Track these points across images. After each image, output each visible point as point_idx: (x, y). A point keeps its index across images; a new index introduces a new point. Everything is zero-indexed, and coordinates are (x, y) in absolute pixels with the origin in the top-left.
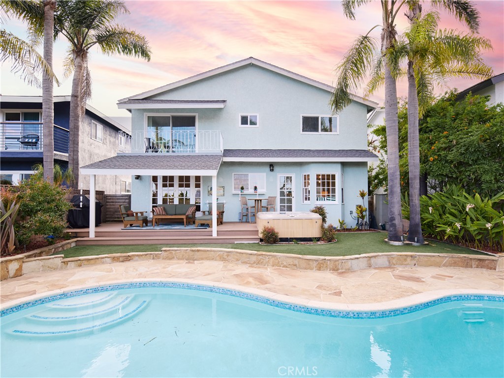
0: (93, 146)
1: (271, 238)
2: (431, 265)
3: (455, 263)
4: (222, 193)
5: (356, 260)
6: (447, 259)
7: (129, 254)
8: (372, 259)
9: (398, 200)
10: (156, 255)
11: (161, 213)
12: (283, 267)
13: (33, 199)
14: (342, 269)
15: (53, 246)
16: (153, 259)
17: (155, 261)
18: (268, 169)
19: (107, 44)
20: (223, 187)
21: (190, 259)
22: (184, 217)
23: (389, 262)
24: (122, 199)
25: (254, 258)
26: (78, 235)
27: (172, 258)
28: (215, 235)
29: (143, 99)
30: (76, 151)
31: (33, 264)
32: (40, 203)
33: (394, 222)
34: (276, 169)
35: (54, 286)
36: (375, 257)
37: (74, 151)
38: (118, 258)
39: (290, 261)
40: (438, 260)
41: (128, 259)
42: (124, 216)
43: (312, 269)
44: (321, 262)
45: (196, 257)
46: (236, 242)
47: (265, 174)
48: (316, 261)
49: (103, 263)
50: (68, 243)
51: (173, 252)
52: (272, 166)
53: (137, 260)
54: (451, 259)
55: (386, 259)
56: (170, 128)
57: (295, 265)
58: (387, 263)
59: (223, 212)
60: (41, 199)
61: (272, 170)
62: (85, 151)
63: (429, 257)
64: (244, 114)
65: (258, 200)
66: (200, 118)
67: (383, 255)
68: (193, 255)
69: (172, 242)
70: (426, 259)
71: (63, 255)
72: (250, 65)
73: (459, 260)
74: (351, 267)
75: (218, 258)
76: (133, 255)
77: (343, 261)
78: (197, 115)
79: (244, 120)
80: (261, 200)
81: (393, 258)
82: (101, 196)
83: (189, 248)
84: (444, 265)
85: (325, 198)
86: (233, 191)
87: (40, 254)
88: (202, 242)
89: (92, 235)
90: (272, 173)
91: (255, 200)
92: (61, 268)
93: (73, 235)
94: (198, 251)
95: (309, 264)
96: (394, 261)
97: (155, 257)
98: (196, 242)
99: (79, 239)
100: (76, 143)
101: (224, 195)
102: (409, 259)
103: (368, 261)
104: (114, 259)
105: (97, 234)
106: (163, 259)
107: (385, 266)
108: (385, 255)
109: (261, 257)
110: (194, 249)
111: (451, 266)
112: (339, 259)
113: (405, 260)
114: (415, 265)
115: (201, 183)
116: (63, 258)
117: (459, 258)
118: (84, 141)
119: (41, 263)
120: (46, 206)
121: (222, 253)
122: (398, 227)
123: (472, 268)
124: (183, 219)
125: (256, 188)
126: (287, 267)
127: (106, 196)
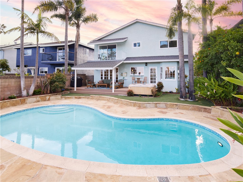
0: (85, 57)
1: (131, 94)
2: (185, 109)
3: (194, 109)
4: (126, 75)
5: (149, 104)
6: (191, 107)
7: (80, 96)
8: (157, 104)
9: (183, 80)
10: (88, 97)
11: (101, 83)
12: (124, 104)
13: (56, 78)
14: (142, 107)
15: (62, 93)
16: (87, 99)
17: (88, 99)
18: (145, 65)
19: (86, 22)
20: (126, 73)
21: (98, 100)
22: (106, 84)
23: (166, 106)
24: (91, 77)
25: (116, 101)
26: (72, 89)
27: (93, 99)
28: (113, 92)
29: (97, 40)
30: (76, 61)
31: (53, 97)
32: (58, 79)
33: (181, 90)
34: (148, 65)
35: (54, 103)
36: (159, 103)
37: (75, 60)
38: (77, 97)
39: (126, 103)
40: (187, 107)
41: (80, 98)
42: (87, 83)
43: (132, 106)
44: (135, 103)
45: (100, 99)
46: (119, 95)
47: (144, 67)
48: (133, 103)
49: (72, 99)
50: (67, 92)
51: (94, 97)
52: (146, 64)
53: (83, 99)
54: (193, 107)
55: (165, 105)
56: (107, 49)
57: (127, 104)
58: (165, 107)
59: (123, 83)
60: (58, 78)
61: (146, 65)
62: (81, 59)
63: (183, 106)
64: (135, 42)
65: (138, 78)
66: (118, 45)
67: (162, 103)
68: (100, 98)
69: (97, 93)
70: (182, 106)
71: (61, 95)
72: (137, 22)
73: (196, 108)
74: (146, 106)
75: (107, 100)
76: (81, 97)
77: (142, 104)
78: (116, 44)
79: (135, 45)
80: (140, 78)
81: (168, 105)
82: (84, 76)
83: (98, 96)
84: (190, 110)
85: (170, 78)
86: (130, 74)
87: (57, 95)
88: (107, 94)
89: (75, 90)
90: (146, 66)
91: (137, 78)
92: (61, 99)
93: (70, 89)
94: (101, 97)
95: (131, 104)
96: (168, 106)
97: (88, 98)
98: (105, 94)
99: (71, 91)
100: (76, 58)
101: (127, 76)
102: (175, 106)
103: (155, 105)
104: (76, 98)
105: (77, 89)
106: (90, 99)
107: (164, 108)
108: (164, 103)
109: (118, 100)
110: (100, 96)
111: (193, 110)
112: (141, 103)
113: (173, 106)
114: (178, 108)
115: (118, 71)
116: (61, 96)
117: (196, 107)
118: (81, 56)
119: (55, 97)
120: (59, 80)
121: (108, 98)
122: (183, 92)
123: (202, 112)
124: (106, 85)
125: (140, 73)
126: (125, 105)
127: (86, 76)
